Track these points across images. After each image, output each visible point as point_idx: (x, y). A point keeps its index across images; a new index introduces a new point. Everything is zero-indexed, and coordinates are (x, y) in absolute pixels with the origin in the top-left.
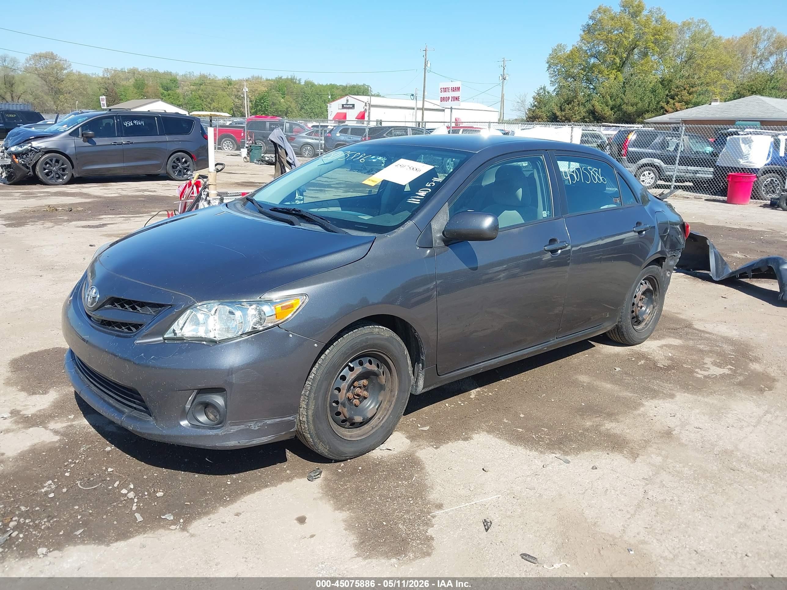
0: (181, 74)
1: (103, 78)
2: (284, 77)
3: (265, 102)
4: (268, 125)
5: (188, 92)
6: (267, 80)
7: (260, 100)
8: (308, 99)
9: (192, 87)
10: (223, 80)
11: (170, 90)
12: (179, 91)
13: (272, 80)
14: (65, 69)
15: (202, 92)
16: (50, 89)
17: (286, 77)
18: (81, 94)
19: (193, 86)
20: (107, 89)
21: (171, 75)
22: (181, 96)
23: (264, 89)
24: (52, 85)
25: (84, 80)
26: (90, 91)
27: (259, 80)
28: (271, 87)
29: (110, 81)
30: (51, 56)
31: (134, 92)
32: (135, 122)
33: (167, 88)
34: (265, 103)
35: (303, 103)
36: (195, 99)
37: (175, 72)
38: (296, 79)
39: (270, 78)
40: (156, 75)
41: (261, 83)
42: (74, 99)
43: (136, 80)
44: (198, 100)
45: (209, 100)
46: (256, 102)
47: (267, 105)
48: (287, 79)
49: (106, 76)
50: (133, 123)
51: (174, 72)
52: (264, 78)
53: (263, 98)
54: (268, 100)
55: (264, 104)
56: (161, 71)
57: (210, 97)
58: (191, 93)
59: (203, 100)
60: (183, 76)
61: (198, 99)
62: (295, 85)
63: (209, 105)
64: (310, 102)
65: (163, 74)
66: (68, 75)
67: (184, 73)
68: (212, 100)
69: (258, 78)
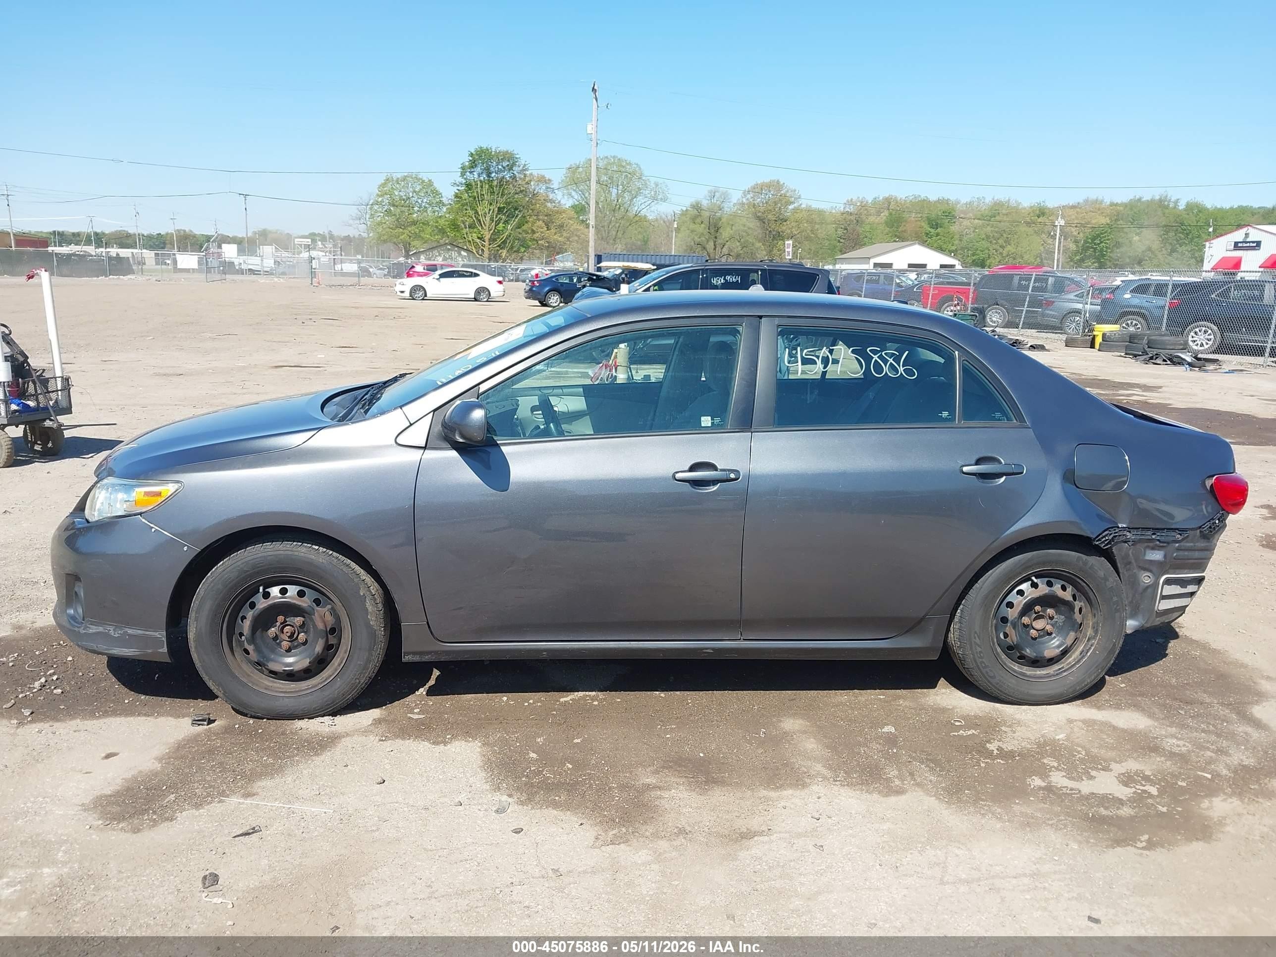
0: (963, 201)
1: (843, 214)
2: (1147, 197)
3: (1101, 242)
4: (1016, 279)
5: (969, 229)
6: (1112, 204)
7: (1094, 239)
8: (1188, 234)
9: (977, 221)
10: (1031, 207)
11: (941, 227)
12: (954, 228)
13: (1122, 204)
14: (793, 203)
15: (993, 229)
16: (767, 232)
17: (1149, 198)
18: (807, 238)
19: (979, 219)
20: (847, 229)
21: (948, 204)
22: (957, 237)
23: (1104, 220)
24: (770, 227)
25: (815, 217)
26: (822, 234)
27: (1098, 206)
28: (1118, 215)
29: (852, 218)
30: (776, 185)
31: (885, 232)
32: (728, 278)
33: (937, 225)
34: (1103, 244)
35: (1177, 241)
36: (978, 240)
37: (955, 199)
38: (1170, 201)
39: (1118, 200)
40: (922, 204)
41: (1099, 209)
42: (797, 246)
43: (891, 214)
44: (983, 242)
45: (1001, 241)
46: (1086, 242)
47: (1106, 247)
48: (1152, 201)
49: (847, 209)
50: (724, 279)
51: (953, 198)
52: (1107, 201)
53: (1098, 236)
54: (1108, 240)
55: (1101, 245)
56: (933, 198)
57: (1005, 235)
58: (974, 232)
59: (991, 242)
60: (966, 204)
61: (983, 239)
62: (1167, 211)
63: (1001, 250)
64: (1192, 239)
65: (935, 202)
66: (796, 210)
67: (968, 200)
68: (1007, 241)
69: (1096, 201)
